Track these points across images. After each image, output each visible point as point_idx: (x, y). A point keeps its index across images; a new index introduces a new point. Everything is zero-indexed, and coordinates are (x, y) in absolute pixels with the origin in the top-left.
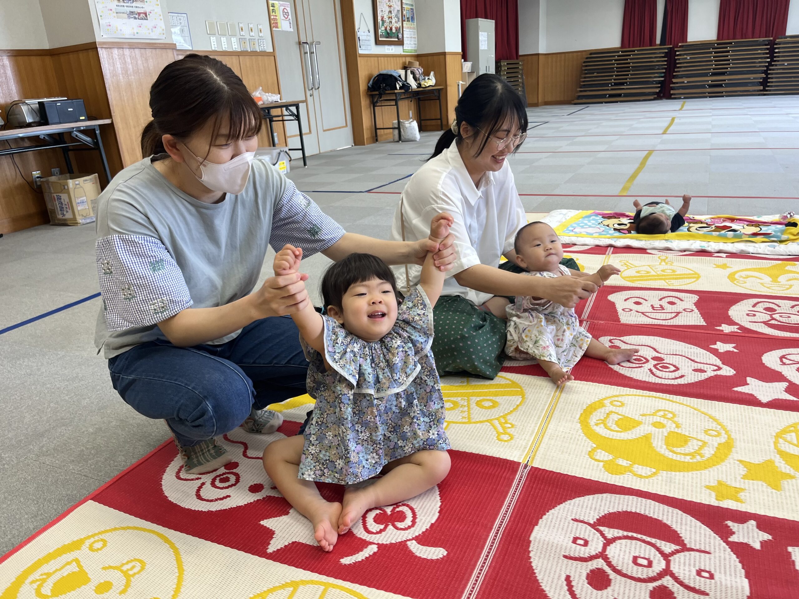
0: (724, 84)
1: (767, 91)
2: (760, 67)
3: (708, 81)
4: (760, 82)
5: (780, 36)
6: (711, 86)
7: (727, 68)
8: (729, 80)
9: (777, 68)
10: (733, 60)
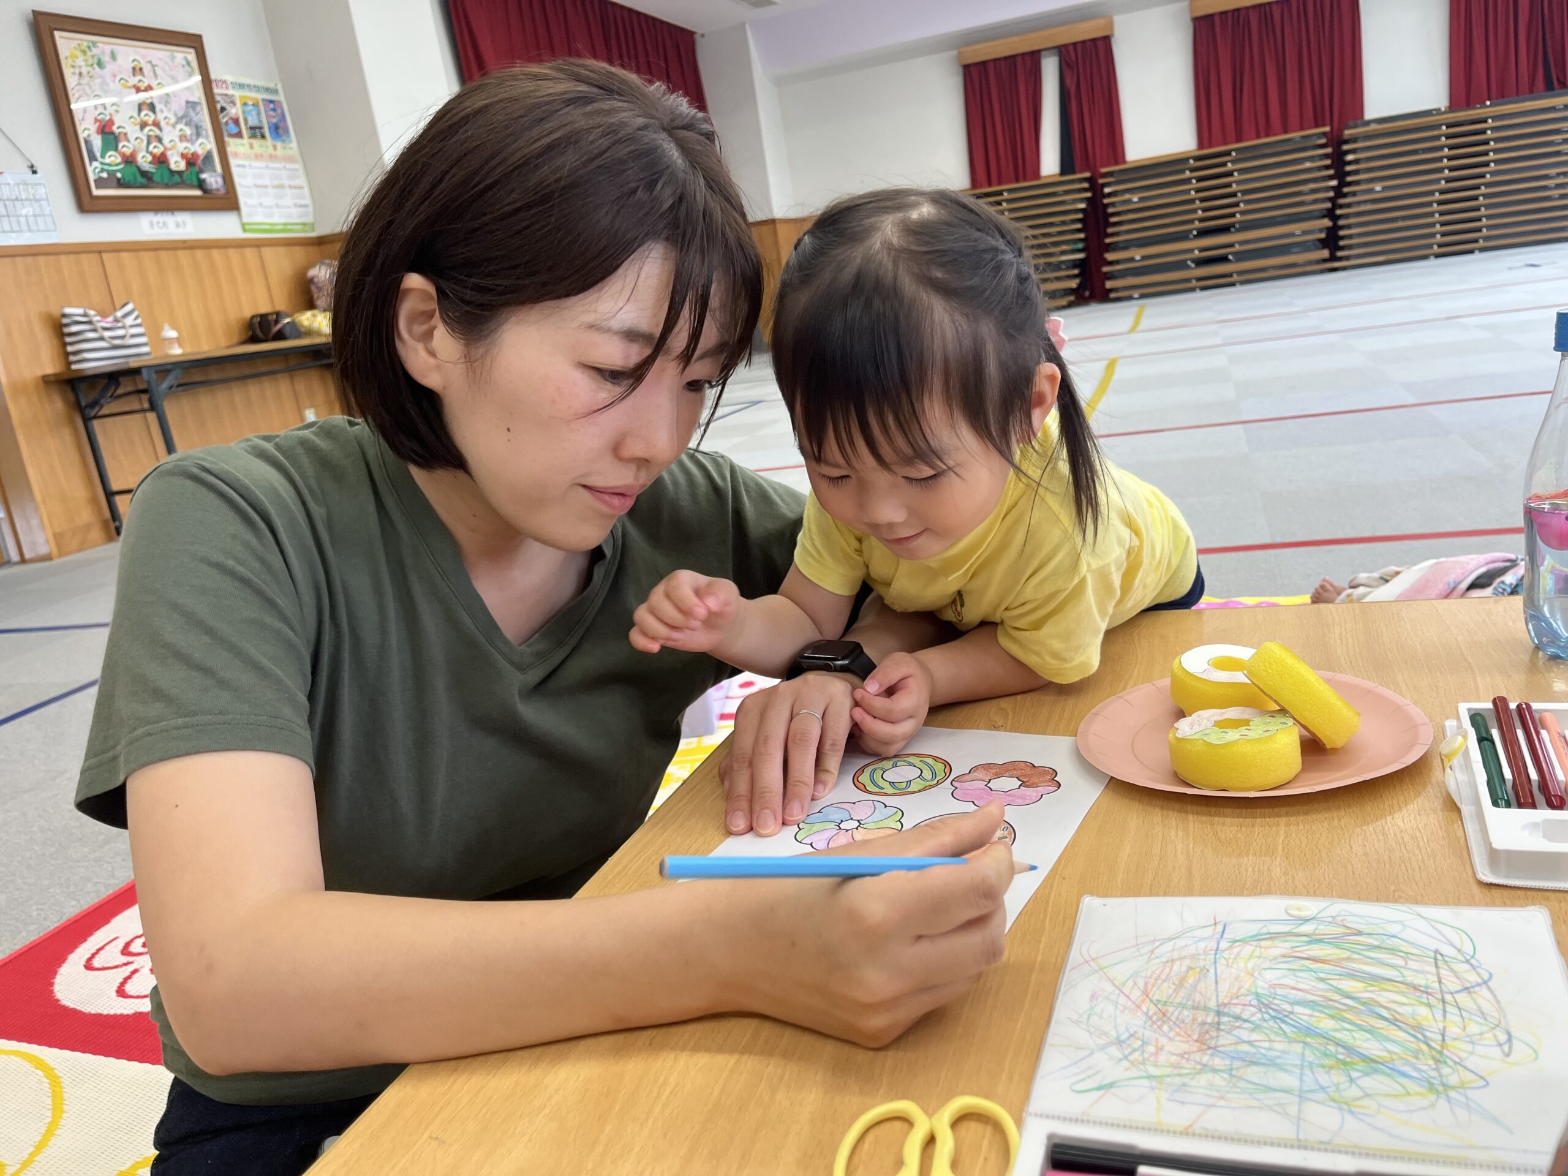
0: (1233, 253)
1: (1340, 259)
2: (1315, 201)
3: (1191, 250)
4: (1320, 240)
5: (1351, 123)
6: (1201, 262)
7: (1233, 215)
8: (1241, 243)
9: (1357, 201)
10: (1245, 192)
